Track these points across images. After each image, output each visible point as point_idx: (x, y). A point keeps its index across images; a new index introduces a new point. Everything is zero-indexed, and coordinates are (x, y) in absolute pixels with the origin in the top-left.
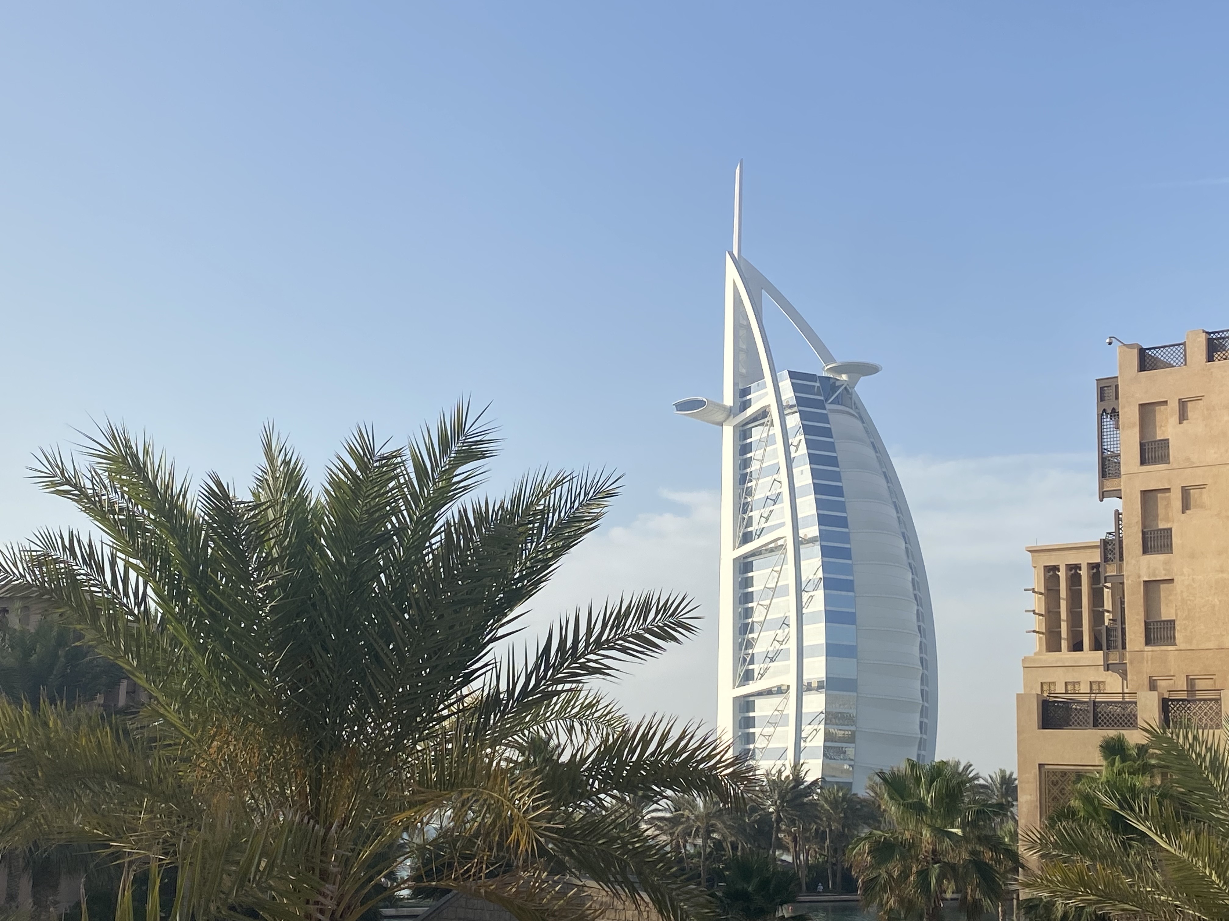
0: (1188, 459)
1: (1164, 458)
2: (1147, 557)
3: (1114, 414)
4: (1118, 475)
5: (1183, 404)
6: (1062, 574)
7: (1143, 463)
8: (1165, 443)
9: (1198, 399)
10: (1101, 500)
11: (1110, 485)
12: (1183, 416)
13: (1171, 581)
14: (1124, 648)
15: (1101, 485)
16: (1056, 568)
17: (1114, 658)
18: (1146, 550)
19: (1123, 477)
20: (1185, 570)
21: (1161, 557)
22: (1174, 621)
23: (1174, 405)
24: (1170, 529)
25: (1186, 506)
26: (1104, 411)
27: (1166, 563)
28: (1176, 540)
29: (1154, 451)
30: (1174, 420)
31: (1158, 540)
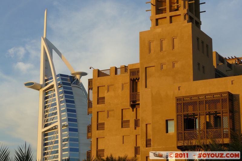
0: (109, 103)
1: (103, 102)
2: (98, 131)
3: (92, 89)
5: (108, 86)
7: (98, 104)
8: (104, 98)
9: (112, 85)
10: (88, 114)
11: (90, 110)
12: (108, 91)
13: (104, 138)
15: (88, 110)
18: (98, 129)
19: (93, 108)
20: (108, 134)
21: (101, 131)
22: (104, 150)
23: (106, 87)
24: (104, 123)
25: (108, 117)
26: (90, 88)
27: (102, 133)
28: (106, 126)
29: (100, 100)
30: (106, 91)
31: (100, 126)
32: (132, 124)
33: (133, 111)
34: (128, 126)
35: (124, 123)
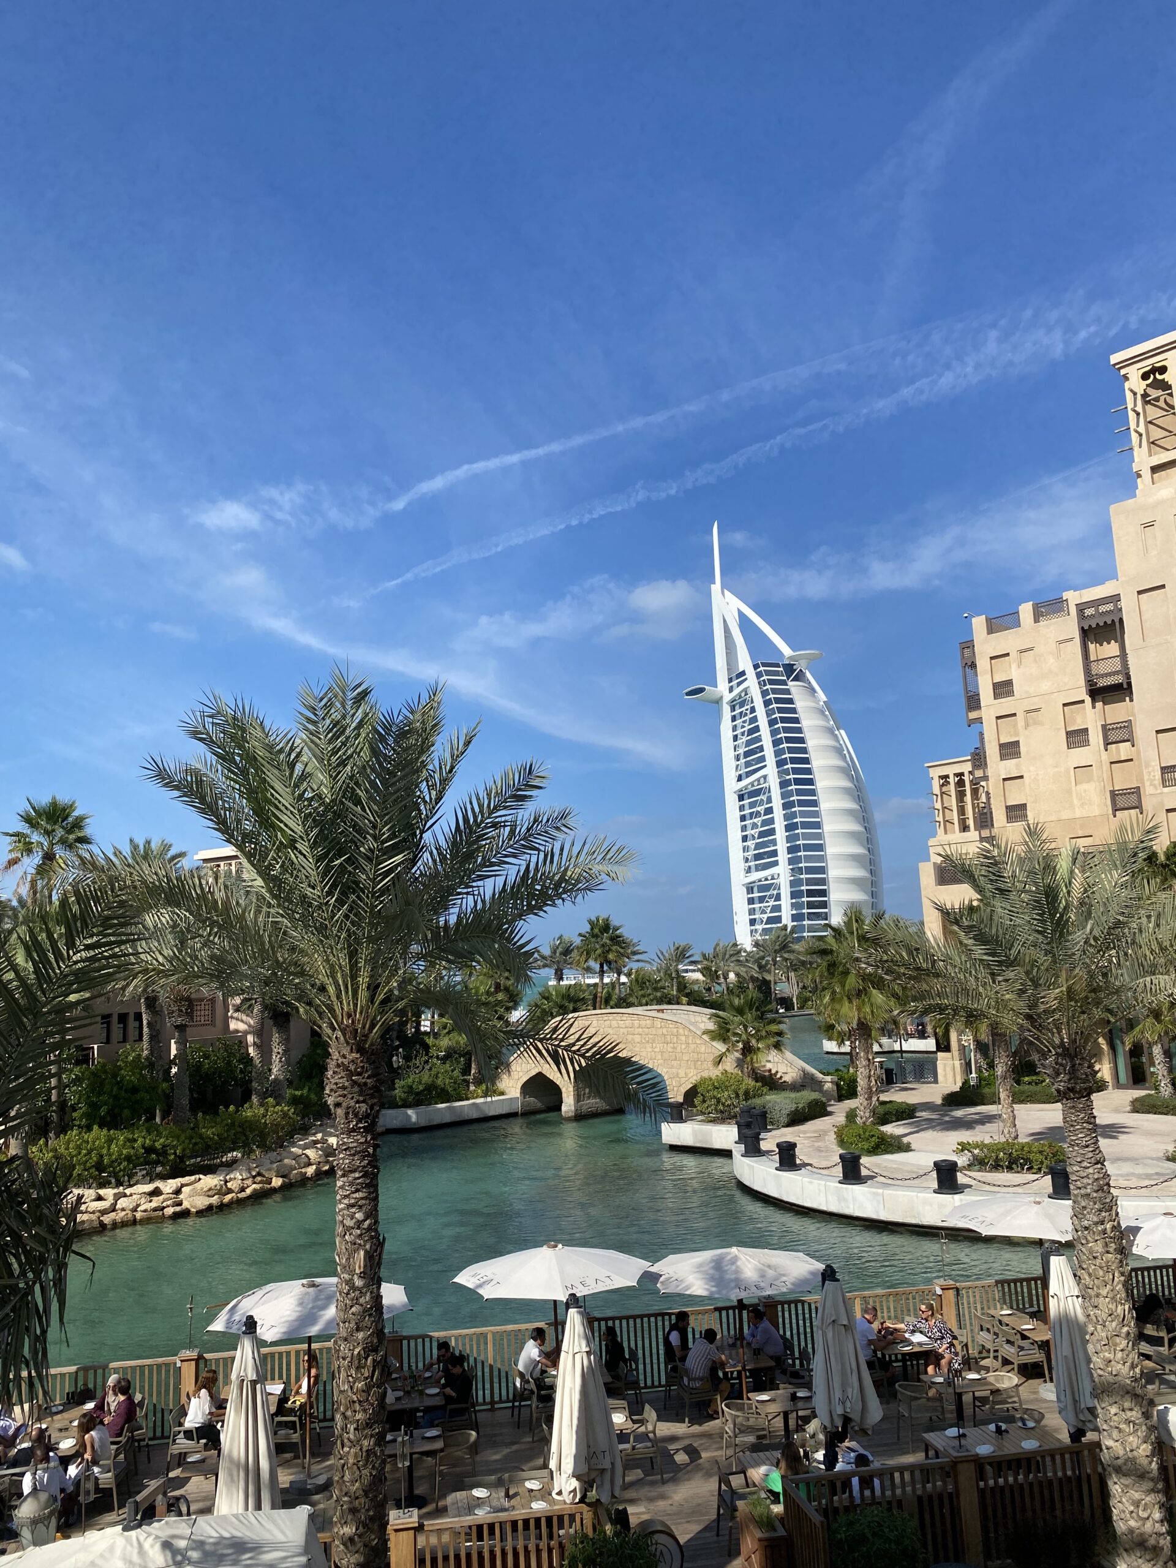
0: (1027, 692)
1: (1010, 693)
2: (1003, 762)
3: (973, 666)
4: (978, 707)
5: (1020, 654)
6: (952, 780)
7: (996, 697)
8: (1009, 683)
9: (1031, 649)
10: (971, 725)
11: (973, 715)
12: (1020, 664)
13: (1021, 777)
14: (992, 825)
15: (968, 717)
16: (947, 777)
17: (985, 833)
18: (1003, 757)
19: (982, 709)
20: (1032, 768)
21: (1013, 761)
22: (1025, 804)
23: (1014, 655)
24: (1018, 742)
25: (1027, 725)
26: (966, 664)
27: (1017, 766)
28: (1023, 749)
29: (1003, 689)
30: (1014, 666)
31: (1010, 750)
32: (1096, 737)
33: (1094, 707)
34: (1086, 743)
35: (1077, 737)
